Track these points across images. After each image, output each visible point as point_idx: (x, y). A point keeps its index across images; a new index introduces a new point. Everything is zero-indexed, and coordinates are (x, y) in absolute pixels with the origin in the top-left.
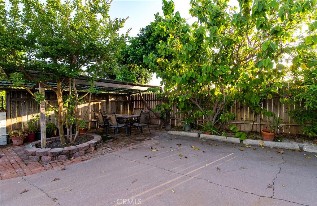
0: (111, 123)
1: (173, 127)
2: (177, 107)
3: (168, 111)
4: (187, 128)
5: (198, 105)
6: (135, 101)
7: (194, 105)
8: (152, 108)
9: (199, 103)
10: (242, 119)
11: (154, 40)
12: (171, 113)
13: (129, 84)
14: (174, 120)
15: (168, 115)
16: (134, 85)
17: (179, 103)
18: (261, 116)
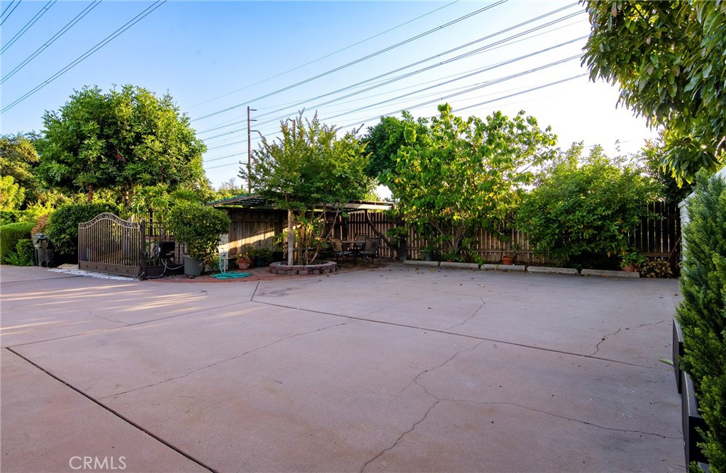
0: (335, 250)
1: (409, 258)
2: (415, 232)
3: (403, 237)
4: (428, 258)
5: (439, 229)
6: (351, 223)
7: (435, 229)
8: (381, 233)
9: (440, 228)
10: (492, 247)
11: (388, 148)
12: (407, 239)
13: (356, 202)
14: (411, 250)
15: (404, 242)
16: (359, 203)
17: (417, 227)
18: (511, 243)
